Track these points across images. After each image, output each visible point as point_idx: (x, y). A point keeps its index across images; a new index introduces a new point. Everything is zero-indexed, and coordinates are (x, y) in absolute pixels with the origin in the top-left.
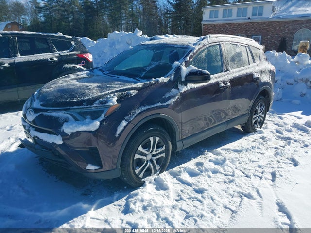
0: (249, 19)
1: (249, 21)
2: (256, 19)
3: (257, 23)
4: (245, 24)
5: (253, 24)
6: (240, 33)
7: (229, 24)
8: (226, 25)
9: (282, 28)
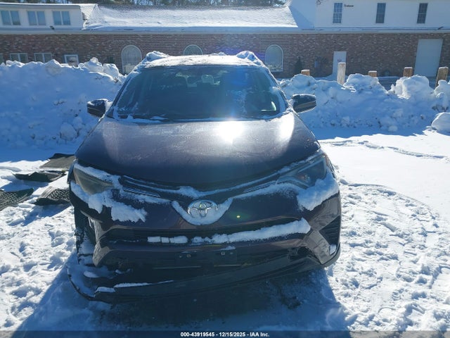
0: (53, 29)
1: (52, 32)
2: (63, 29)
3: (66, 35)
4: (47, 36)
5: (60, 36)
6: (43, 50)
7: (19, 36)
8: (15, 36)
9: (103, 43)
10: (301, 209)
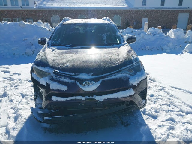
0: (22, 8)
1: (21, 9)
2: (26, 8)
4: (19, 11)
6: (17, 17)
9: (43, 14)
10: (131, 84)
